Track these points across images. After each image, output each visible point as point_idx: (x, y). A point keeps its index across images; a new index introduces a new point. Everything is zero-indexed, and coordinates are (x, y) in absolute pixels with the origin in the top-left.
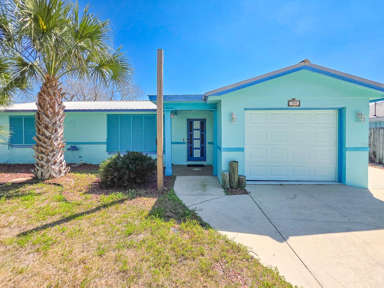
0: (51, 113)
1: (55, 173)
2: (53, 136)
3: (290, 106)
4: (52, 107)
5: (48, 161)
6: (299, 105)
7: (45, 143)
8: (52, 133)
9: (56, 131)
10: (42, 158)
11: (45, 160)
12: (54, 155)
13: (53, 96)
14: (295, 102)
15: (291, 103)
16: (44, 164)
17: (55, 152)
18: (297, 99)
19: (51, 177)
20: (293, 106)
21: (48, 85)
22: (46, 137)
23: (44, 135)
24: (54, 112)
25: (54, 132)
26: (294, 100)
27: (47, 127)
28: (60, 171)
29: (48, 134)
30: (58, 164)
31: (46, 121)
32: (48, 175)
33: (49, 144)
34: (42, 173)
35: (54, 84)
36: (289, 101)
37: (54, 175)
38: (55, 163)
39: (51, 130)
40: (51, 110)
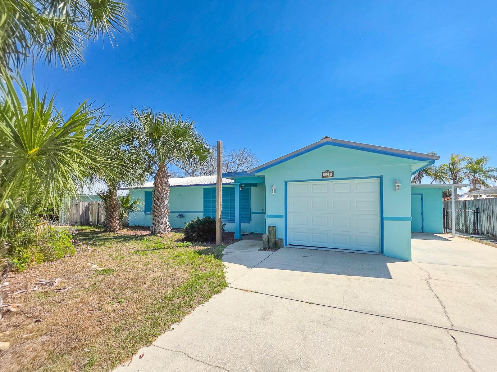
0: (161, 190)
1: (162, 230)
2: (161, 205)
3: (324, 177)
4: (161, 186)
5: (158, 222)
6: (333, 176)
7: (157, 209)
8: (161, 203)
9: (163, 201)
10: (156, 219)
11: (157, 221)
12: (162, 218)
13: (162, 178)
14: (329, 174)
15: (324, 175)
16: (156, 223)
17: (162, 216)
18: (331, 170)
19: (160, 232)
20: (326, 177)
21: (160, 171)
22: (158, 206)
23: (157, 204)
24: (163, 189)
25: (162, 202)
26: (328, 171)
27: (158, 199)
28: (165, 229)
29: (159, 204)
30: (164, 224)
31: (158, 195)
32: (158, 231)
33: (159, 210)
34: (155, 229)
35: (163, 170)
36: (323, 173)
37: (161, 231)
38: (162, 223)
39: (161, 201)
40: (161, 187)
